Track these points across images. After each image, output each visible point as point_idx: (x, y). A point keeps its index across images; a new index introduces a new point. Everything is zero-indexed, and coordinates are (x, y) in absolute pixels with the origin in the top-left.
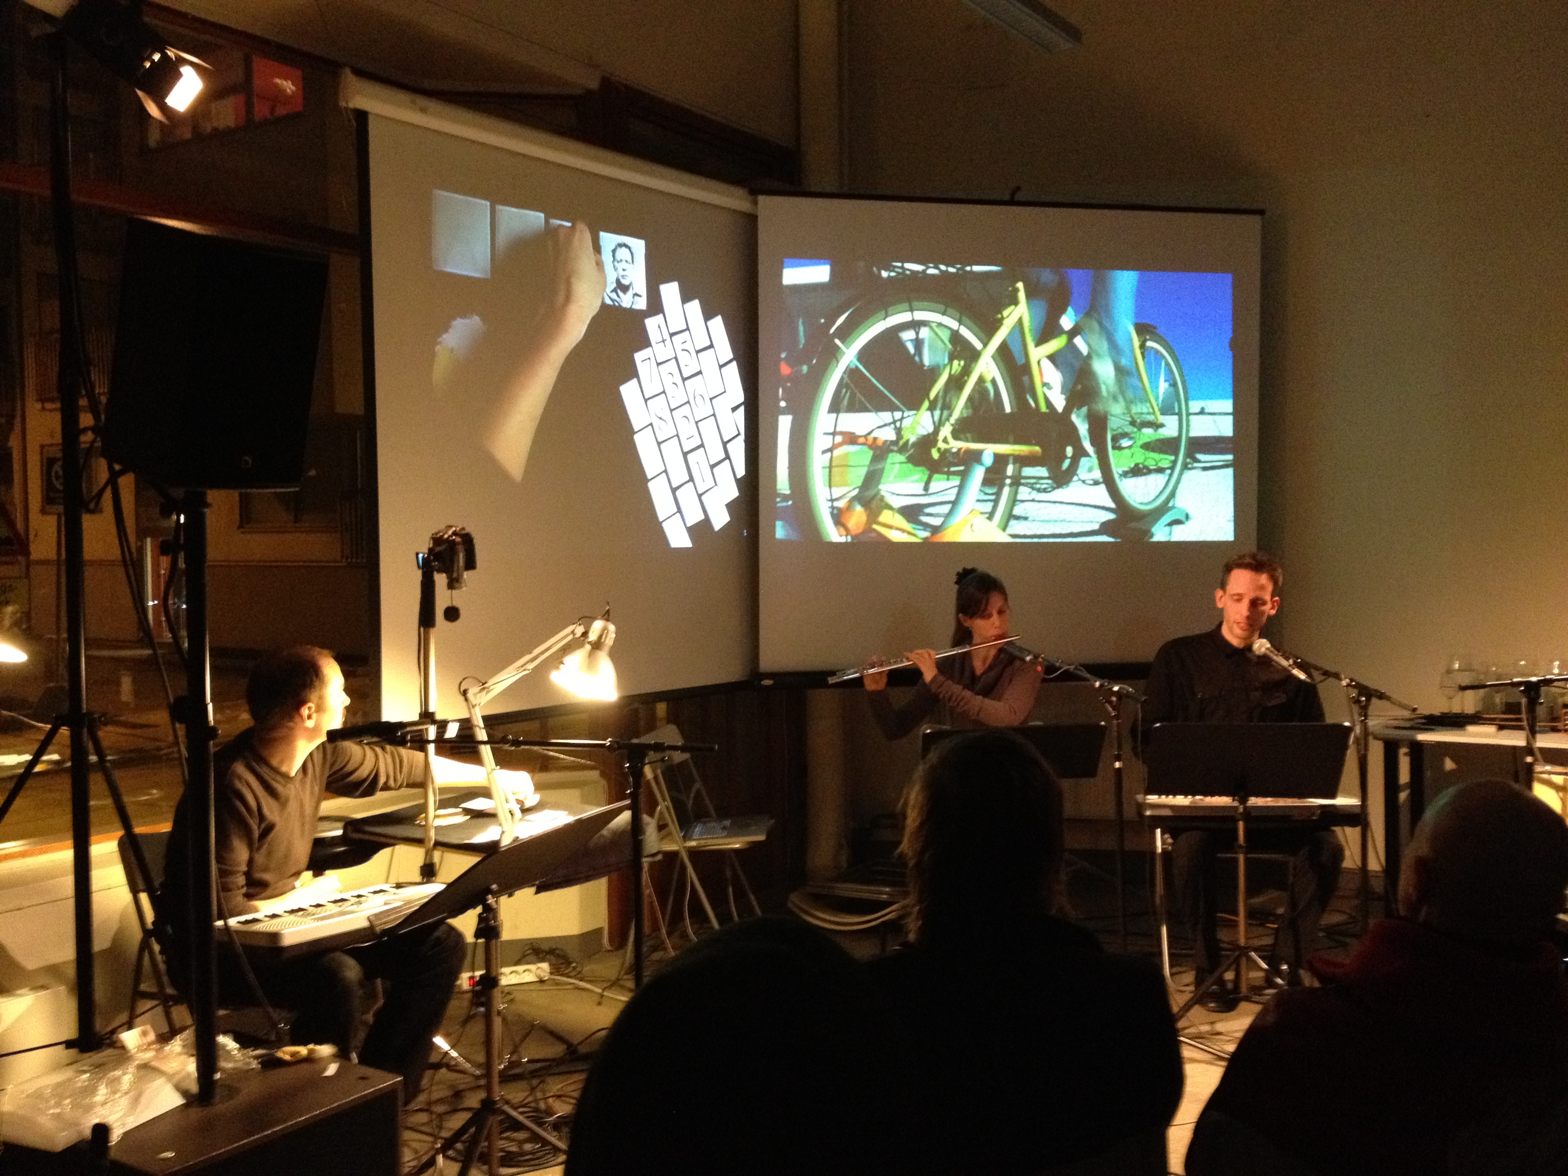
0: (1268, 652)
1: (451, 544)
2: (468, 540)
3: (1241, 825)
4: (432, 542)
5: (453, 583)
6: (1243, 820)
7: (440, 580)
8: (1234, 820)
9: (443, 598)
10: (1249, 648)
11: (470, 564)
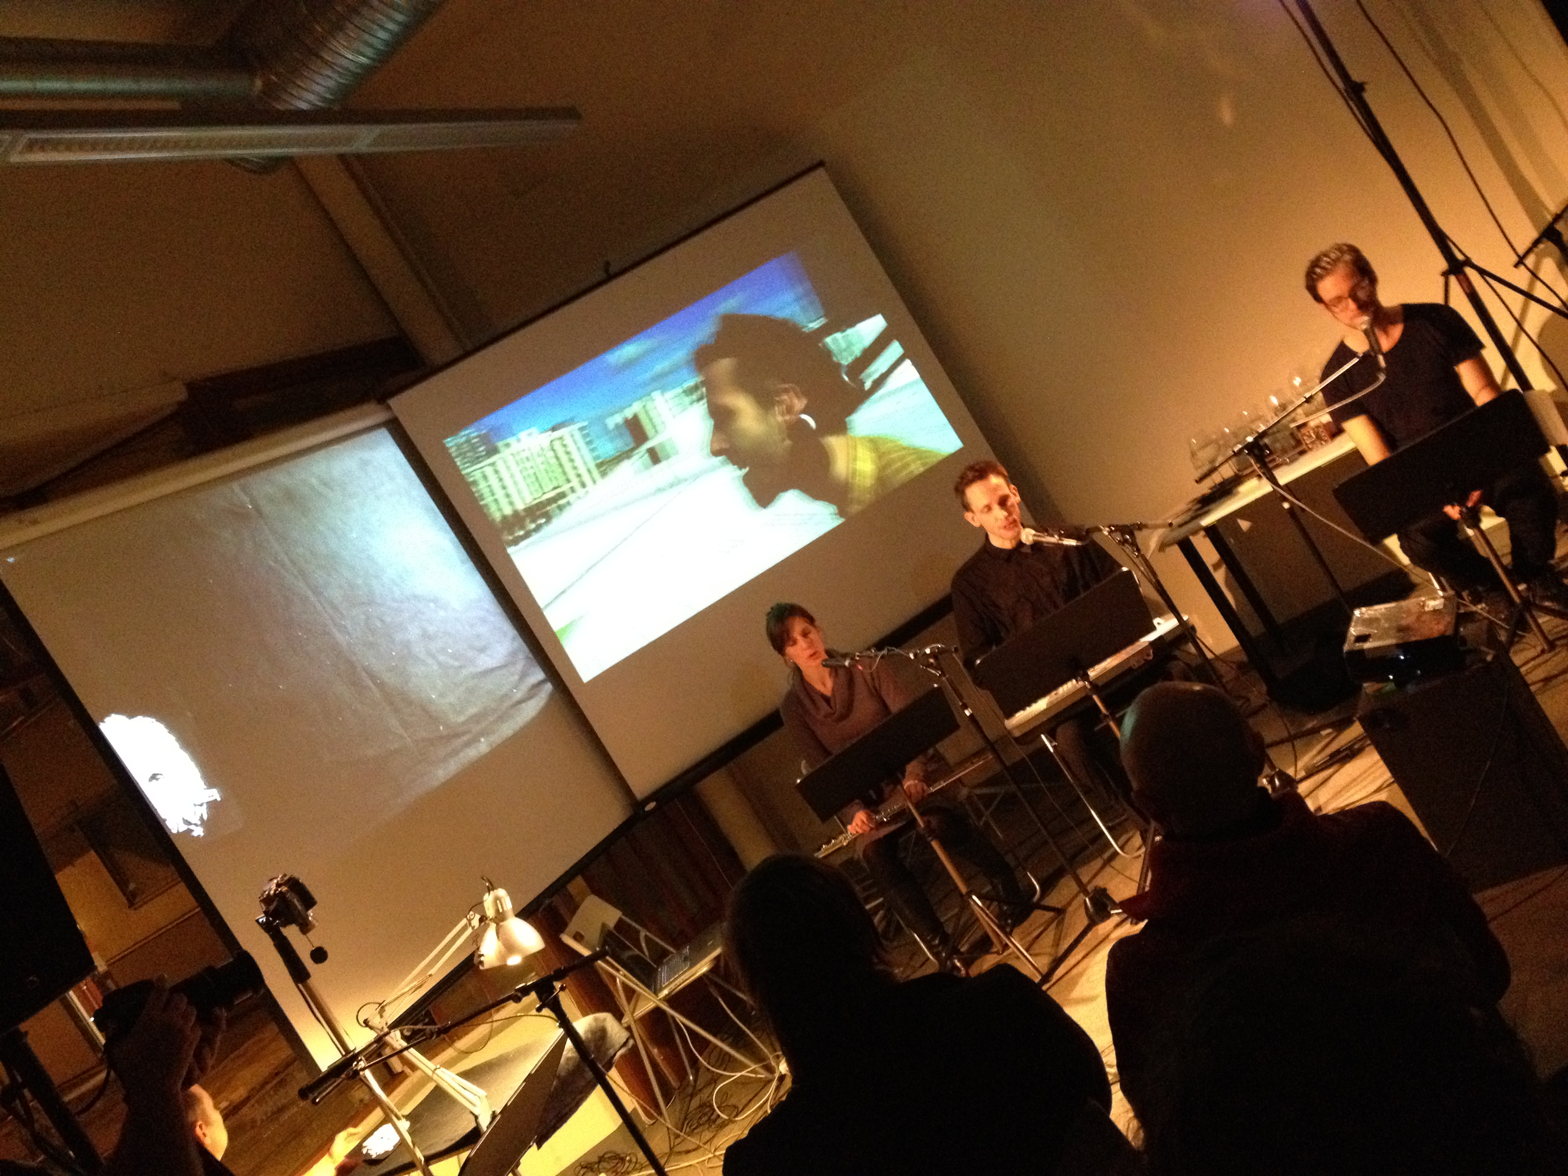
0: (1036, 538)
1: (279, 896)
2: (294, 884)
3: (1095, 697)
4: (263, 905)
5: (305, 927)
6: (1095, 693)
7: (291, 932)
8: (1088, 698)
9: (302, 946)
10: (1020, 544)
11: (309, 901)
